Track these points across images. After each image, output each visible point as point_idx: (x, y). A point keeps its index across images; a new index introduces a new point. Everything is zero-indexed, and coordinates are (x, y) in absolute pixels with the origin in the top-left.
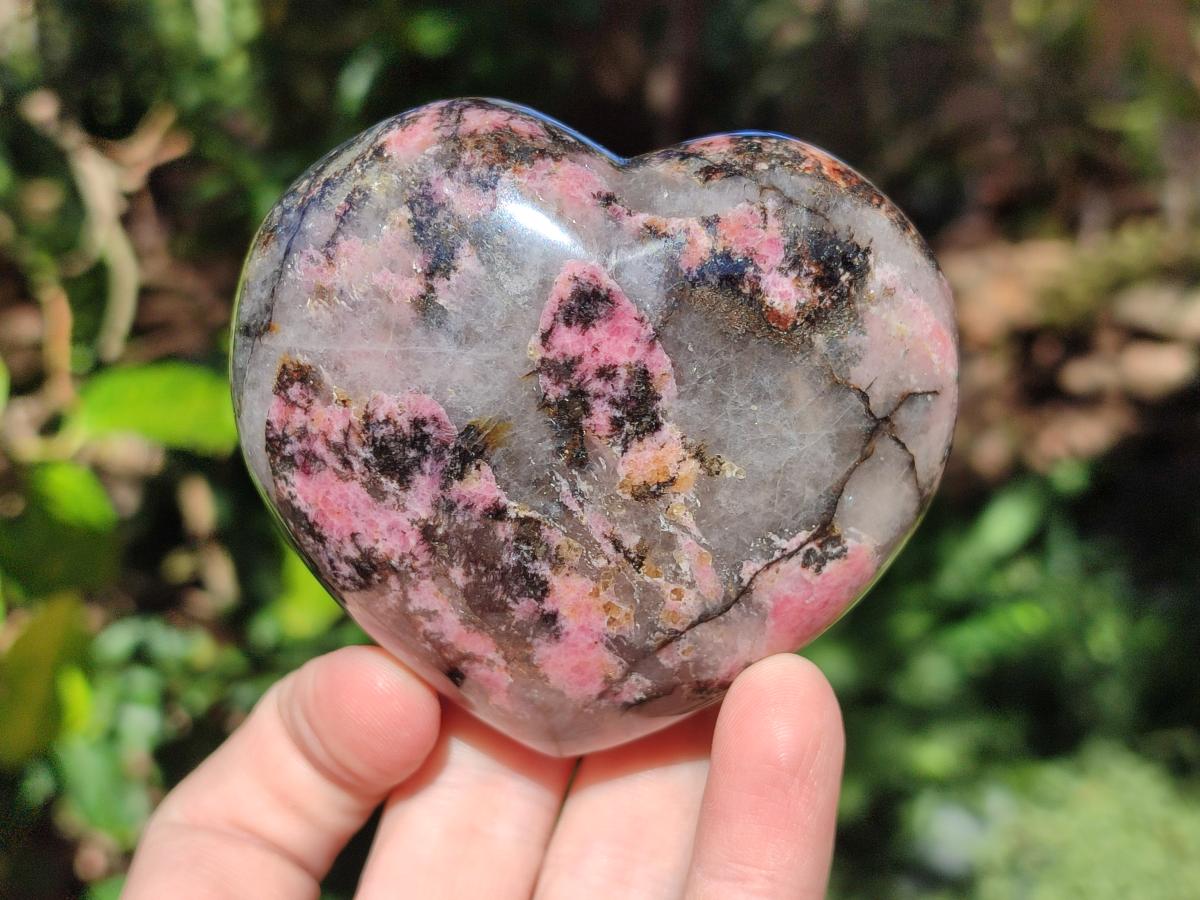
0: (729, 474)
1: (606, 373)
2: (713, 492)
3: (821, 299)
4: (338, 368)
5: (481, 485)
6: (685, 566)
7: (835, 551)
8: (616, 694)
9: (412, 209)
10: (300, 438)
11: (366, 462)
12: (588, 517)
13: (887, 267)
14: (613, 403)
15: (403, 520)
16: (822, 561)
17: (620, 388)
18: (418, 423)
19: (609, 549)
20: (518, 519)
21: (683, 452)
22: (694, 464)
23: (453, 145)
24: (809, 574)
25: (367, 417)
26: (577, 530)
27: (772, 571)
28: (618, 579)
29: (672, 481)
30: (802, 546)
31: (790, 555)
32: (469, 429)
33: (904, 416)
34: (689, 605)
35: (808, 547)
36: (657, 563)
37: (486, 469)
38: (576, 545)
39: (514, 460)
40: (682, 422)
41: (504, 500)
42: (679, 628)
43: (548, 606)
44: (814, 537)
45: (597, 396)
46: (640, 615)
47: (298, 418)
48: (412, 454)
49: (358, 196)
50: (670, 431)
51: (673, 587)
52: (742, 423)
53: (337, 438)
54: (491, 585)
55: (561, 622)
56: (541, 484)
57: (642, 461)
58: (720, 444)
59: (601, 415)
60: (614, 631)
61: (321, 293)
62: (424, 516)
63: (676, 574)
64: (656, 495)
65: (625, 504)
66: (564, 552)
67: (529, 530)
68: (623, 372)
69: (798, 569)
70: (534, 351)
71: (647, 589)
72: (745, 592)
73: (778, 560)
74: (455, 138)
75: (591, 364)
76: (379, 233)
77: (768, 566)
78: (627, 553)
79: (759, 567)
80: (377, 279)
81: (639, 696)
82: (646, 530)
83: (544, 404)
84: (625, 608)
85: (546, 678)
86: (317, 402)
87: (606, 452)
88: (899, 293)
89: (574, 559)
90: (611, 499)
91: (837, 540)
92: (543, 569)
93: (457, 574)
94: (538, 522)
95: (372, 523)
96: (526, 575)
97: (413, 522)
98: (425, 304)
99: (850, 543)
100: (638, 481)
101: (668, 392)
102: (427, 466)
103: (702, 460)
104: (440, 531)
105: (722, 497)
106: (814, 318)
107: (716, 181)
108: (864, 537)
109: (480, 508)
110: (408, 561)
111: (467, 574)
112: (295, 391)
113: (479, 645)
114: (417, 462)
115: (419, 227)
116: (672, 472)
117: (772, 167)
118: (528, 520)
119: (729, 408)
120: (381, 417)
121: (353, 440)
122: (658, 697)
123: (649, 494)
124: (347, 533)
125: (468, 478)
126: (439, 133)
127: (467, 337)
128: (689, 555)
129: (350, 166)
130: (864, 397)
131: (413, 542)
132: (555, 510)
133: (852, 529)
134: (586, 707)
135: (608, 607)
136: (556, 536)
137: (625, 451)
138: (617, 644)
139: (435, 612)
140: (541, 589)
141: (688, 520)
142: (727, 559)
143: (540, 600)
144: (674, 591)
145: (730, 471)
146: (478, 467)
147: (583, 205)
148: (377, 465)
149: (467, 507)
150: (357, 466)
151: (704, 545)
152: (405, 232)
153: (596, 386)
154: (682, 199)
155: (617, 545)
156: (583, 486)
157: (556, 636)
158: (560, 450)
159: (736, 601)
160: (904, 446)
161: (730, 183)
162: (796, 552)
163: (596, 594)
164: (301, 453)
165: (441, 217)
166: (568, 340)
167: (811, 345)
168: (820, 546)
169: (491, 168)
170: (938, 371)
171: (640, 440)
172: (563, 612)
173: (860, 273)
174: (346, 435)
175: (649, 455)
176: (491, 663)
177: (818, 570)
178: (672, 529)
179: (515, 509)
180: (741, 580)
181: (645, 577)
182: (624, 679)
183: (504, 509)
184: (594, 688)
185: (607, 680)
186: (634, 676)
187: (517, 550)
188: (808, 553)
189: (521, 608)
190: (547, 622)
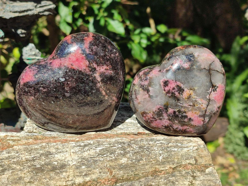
0: (196, 89)
1: (174, 89)
2: (196, 92)
3: (191, 63)
4: (147, 109)
5: (170, 110)
6: (200, 102)
7: (216, 87)
8: (205, 122)
9: (141, 88)
10: (149, 120)
11: (157, 117)
12: (185, 105)
13: (196, 53)
14: (177, 91)
15: (165, 120)
16: (216, 90)
17: (176, 89)
18: (159, 109)
19: (190, 107)
20: (177, 111)
21: (189, 90)
22: (191, 91)
23: (140, 78)
24: (215, 92)
25: (153, 112)
26: (185, 107)
27: (211, 95)
28: (194, 109)
29: (190, 94)
30: (212, 90)
31: (211, 92)
32: (164, 106)
33: (212, 67)
34: (204, 106)
35: (212, 89)
36: (196, 104)
37: (169, 108)
38: (186, 109)
39: (171, 105)
40: (186, 87)
41: (174, 110)
42: (206, 109)
43: (189, 118)
44: (212, 88)
45: (175, 92)
46: (200, 111)
47: (147, 118)
48: (161, 113)
49: (135, 91)
50: (185, 89)
51: (201, 105)
52: (193, 82)
53: (152, 117)
54: (181, 120)
55: (192, 118)
56: (177, 105)
57: (185, 95)
58: (192, 86)
59: (177, 94)
60: (198, 115)
61: (139, 103)
62: (167, 118)
63: (200, 104)
64: (190, 97)
65: (187, 101)
67: (179, 111)
68: (175, 87)
69: (213, 93)
70: (165, 92)
71: (198, 108)
72: (209, 100)
73: (210, 94)
74: (140, 77)
75: (171, 89)
76: (140, 93)
77: (210, 95)
78: (192, 106)
79: (209, 96)
80: (143, 97)
81: (208, 120)
82: (192, 101)
83: (170, 97)
84: (197, 112)
85: (196, 126)
86: (147, 115)
87: (180, 96)
88: (200, 55)
89: (186, 110)
90: (186, 101)
91: (215, 86)
92: (185, 114)
93: (176, 122)
95: (163, 123)
96: (183, 116)
97: (167, 120)
98: (150, 96)
99: (217, 85)
100: (187, 97)
101: (182, 86)
102: (163, 113)
103: (192, 90)
104: (170, 118)
105: (198, 91)
106: (192, 65)
107: (170, 60)
108: (219, 83)
109: (172, 113)
110: (170, 124)
111: (177, 121)
112: (144, 115)
113: (185, 127)
115: (143, 89)
116: (189, 93)
117: (175, 53)
118: (178, 110)
119: (190, 82)
120: (155, 111)
121: (154, 116)
122: (210, 118)
123: (189, 97)
124: (161, 126)
125: (168, 111)
126: (138, 78)
127: (157, 96)
128: (199, 100)
129: (132, 88)
130: (205, 69)
131: (169, 122)
132: (180, 107)
133: (216, 84)
134: (203, 126)
135: (195, 113)
136: (183, 110)
137: (182, 95)
138: (200, 116)
139: (177, 127)
140: (186, 117)
141: (196, 97)
142: (204, 98)
143: (187, 118)
144: (201, 106)
145: (196, 88)
146: (168, 109)
147: (158, 73)
148: (158, 116)
149: (171, 114)
150: (157, 118)
151: (200, 98)
152: (142, 91)
153: (173, 91)
154: (168, 64)
155: (190, 106)
156: (181, 102)
157: (192, 120)
158: (175, 100)
160: (214, 70)
161: (172, 59)
162: (211, 91)
163: (193, 112)
164: (150, 121)
165: (145, 86)
166: (167, 89)
167: (194, 68)
168: (214, 88)
169: (146, 77)
170: (212, 59)
171: (183, 93)
172: (191, 117)
173: (193, 56)
174: (153, 116)
175: (185, 94)
176: (188, 129)
177: (216, 91)
178: (195, 99)
179: (176, 110)
180: (208, 99)
181: (196, 107)
182: (204, 119)
183: (175, 111)
184: (202, 123)
185: (203, 121)
186: (205, 118)
187: (180, 114)
188: (213, 90)
189: (186, 120)
190: (190, 120)
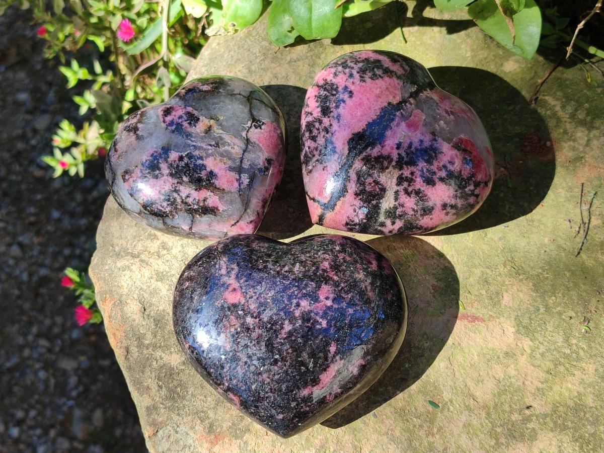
1: (180, 117)
2: (221, 124)
3: (215, 86)
4: (130, 164)
5: (174, 156)
6: (229, 141)
7: (261, 123)
8: (242, 183)
9: (125, 130)
11: (149, 173)
12: (199, 144)
14: (186, 121)
15: (165, 177)
16: (260, 126)
17: (185, 117)
18: (152, 155)
19: (210, 147)
20: (186, 155)
21: (208, 120)
22: (212, 121)
24: (259, 130)
25: (142, 164)
26: (200, 148)
27: (249, 132)
28: (217, 153)
29: (211, 126)
30: (251, 124)
31: (251, 128)
32: (162, 148)
33: (254, 95)
34: (238, 150)
36: (222, 144)
37: (172, 152)
38: (202, 151)
39: (176, 146)
40: (203, 116)
41: (180, 154)
42: (240, 156)
43: (208, 170)
44: (253, 122)
45: (182, 122)
46: (230, 159)
47: (131, 180)
48: (156, 162)
50: (202, 118)
51: (230, 147)
52: (216, 109)
53: (140, 175)
54: (193, 175)
55: (214, 171)
56: (185, 146)
57: (201, 126)
58: (215, 115)
59: (185, 124)
60: (227, 166)
61: (119, 157)
62: (168, 172)
63: (229, 144)
64: (209, 130)
65: (205, 137)
66: (201, 155)
67: (190, 156)
68: (183, 115)
69: (255, 130)
70: (164, 125)
71: (226, 151)
72: (248, 140)
73: (249, 130)
75: (176, 118)
76: (122, 138)
78: (214, 145)
79: (246, 133)
80: (127, 144)
81: (248, 180)
82: (214, 139)
83: (173, 132)
84: (225, 159)
85: (224, 189)
86: (132, 173)
87: (192, 130)
89: (203, 154)
90: (201, 138)
91: (260, 121)
92: (200, 162)
93: (185, 179)
94: (190, 153)
95: (160, 185)
96: (198, 166)
97: (167, 175)
98: (138, 138)
99: (263, 121)
100: (203, 130)
101: (196, 113)
102: (160, 161)
103: (214, 119)
104: (174, 172)
105: (224, 123)
106: (216, 88)
108: (266, 119)
109: (177, 160)
110: (174, 186)
111: (186, 177)
112: (127, 177)
113: (204, 193)
114: (158, 162)
115: (128, 130)
116: (209, 124)
118: (188, 154)
119: (211, 109)
120: (145, 161)
121: (143, 171)
122: (253, 178)
124: (158, 194)
125: (170, 156)
127: (151, 134)
128: (228, 139)
130: (240, 95)
131: (171, 180)
132: (192, 148)
133: (261, 118)
134: (239, 192)
135: (221, 161)
136: (196, 153)
137: (196, 127)
138: (231, 169)
139: (189, 194)
140: (203, 167)
141: (221, 132)
142: (237, 135)
143: (205, 169)
144: (232, 148)
145: (221, 118)
146: (170, 153)
148: (151, 171)
149: (174, 162)
150: (148, 176)
151: (229, 135)
152: (127, 134)
153: (180, 121)
155: (211, 145)
156: (193, 139)
157: (216, 176)
158: (183, 136)
159: (248, 143)
160: (259, 100)
162: (251, 126)
163: (215, 159)
165: (131, 126)
166: (169, 119)
167: (220, 92)
168: (256, 123)
171: (197, 123)
172: (213, 169)
175: (201, 124)
176: (210, 197)
177: (261, 129)
178: (219, 135)
179: (184, 154)
180: (244, 138)
181: (222, 149)
182: (240, 177)
183: (182, 156)
184: (236, 184)
185: (237, 180)
186: (242, 175)
187: (191, 162)
188: (254, 125)
189: (203, 174)
190: (211, 174)
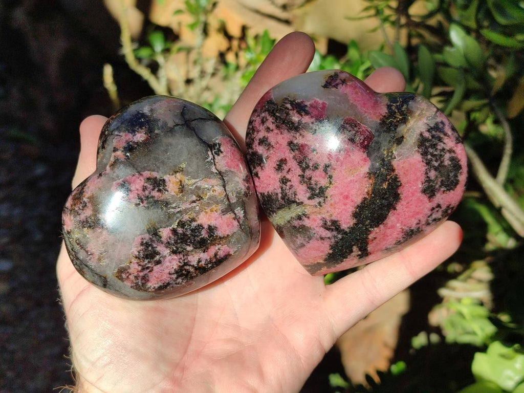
0: (184, 166)
1: (144, 189)
2: (188, 172)
3: (146, 128)
4: (121, 261)
5: (165, 233)
6: (206, 186)
7: (218, 146)
8: (240, 218)
9: (85, 227)
10: (138, 279)
11: (148, 262)
12: (183, 207)
13: (145, 109)
14: (153, 190)
15: (168, 258)
16: (219, 150)
17: (150, 187)
18: (142, 244)
19: (194, 204)
20: (177, 226)
21: (173, 176)
22: (178, 174)
23: (73, 212)
24: (221, 155)
25: (136, 257)
26: (186, 211)
27: (217, 164)
28: (204, 205)
29: (181, 181)
30: (212, 154)
31: (214, 158)
32: (148, 231)
33: (187, 117)
34: (219, 189)
35: (213, 152)
36: (203, 193)
37: (161, 230)
38: (190, 213)
39: (160, 222)
40: (166, 173)
41: (171, 228)
42: (225, 194)
43: (206, 227)
44: (211, 150)
45: (150, 193)
46: (217, 203)
47: (132, 277)
48: (150, 248)
49: (78, 242)
50: (166, 177)
51: (211, 192)
52: (171, 158)
53: (140, 268)
54: (195, 240)
55: (212, 225)
56: (170, 217)
57: (172, 187)
58: (175, 166)
59: (155, 194)
60: (219, 212)
61: (99, 259)
62: (169, 251)
63: (208, 189)
64: (183, 187)
65: (183, 196)
66: (191, 217)
67: (182, 224)
68: (146, 184)
69: (219, 157)
70: (132, 206)
71: (210, 198)
72: (220, 173)
73: (214, 162)
74: (71, 211)
75: (140, 192)
76: (88, 238)
77: (215, 165)
78: (197, 200)
79: (214, 167)
80: (100, 242)
81: (242, 212)
82: (192, 192)
83: (148, 208)
84: (214, 206)
85: (228, 235)
86: (129, 270)
87: (166, 196)
88: (153, 108)
89: (193, 215)
90: (180, 199)
91: (215, 145)
92: (194, 224)
93: (189, 248)
94: (180, 221)
95: (167, 267)
96: (194, 229)
97: (170, 255)
99: (217, 142)
100: (177, 190)
101: (155, 174)
102: (155, 245)
103: (178, 172)
104: (175, 248)
105: (190, 170)
106: (150, 131)
107: (106, 146)
108: (217, 138)
109: (171, 235)
110: (181, 261)
111: (189, 245)
112: (124, 276)
113: (213, 250)
114: (153, 248)
115: (90, 227)
116: (178, 181)
117: (108, 130)
118: (178, 223)
119: (166, 160)
120: (138, 253)
121: (142, 264)
122: (245, 207)
123: (182, 188)
124: (168, 276)
125: (161, 235)
126: (69, 215)
128: (204, 184)
129: (70, 242)
130: (177, 125)
131: (176, 257)
132: (178, 215)
133: (213, 140)
134: (241, 228)
135: (212, 211)
136: (186, 217)
137: (167, 191)
138: (224, 212)
139: (199, 259)
140: (200, 227)
141: (194, 181)
142: (209, 175)
143: (203, 228)
144: (213, 192)
145: (183, 166)
146: (159, 232)
147: (99, 182)
148: (151, 259)
149: (170, 239)
150: (149, 265)
151: (202, 179)
152: (90, 231)
153: (147, 192)
154: (107, 156)
155: (194, 202)
156: (174, 205)
157: (216, 228)
158: (161, 208)
159: (222, 176)
160: (195, 119)
161: (107, 142)
162: (214, 156)
163: (206, 213)
164: (141, 280)
165: (89, 220)
167: (157, 134)
168: (215, 149)
169: (81, 203)
170: (179, 105)
171: (166, 186)
172: (209, 223)
173: (143, 115)
174: (140, 265)
175: (171, 185)
176: (219, 249)
177: (222, 152)
178: (194, 186)
179: (175, 226)
180: (216, 173)
181: (206, 198)
182: (235, 214)
183: (174, 229)
184: (236, 223)
185: (234, 219)
186: (236, 211)
187: (186, 229)
188: (216, 154)
189: (204, 234)
190: (211, 229)
